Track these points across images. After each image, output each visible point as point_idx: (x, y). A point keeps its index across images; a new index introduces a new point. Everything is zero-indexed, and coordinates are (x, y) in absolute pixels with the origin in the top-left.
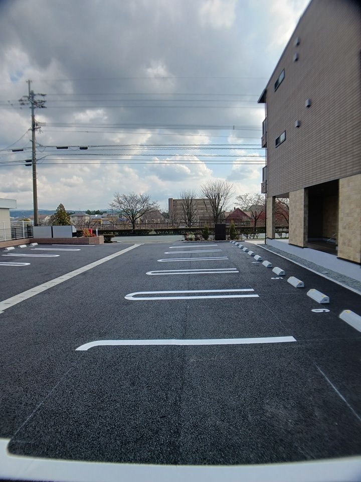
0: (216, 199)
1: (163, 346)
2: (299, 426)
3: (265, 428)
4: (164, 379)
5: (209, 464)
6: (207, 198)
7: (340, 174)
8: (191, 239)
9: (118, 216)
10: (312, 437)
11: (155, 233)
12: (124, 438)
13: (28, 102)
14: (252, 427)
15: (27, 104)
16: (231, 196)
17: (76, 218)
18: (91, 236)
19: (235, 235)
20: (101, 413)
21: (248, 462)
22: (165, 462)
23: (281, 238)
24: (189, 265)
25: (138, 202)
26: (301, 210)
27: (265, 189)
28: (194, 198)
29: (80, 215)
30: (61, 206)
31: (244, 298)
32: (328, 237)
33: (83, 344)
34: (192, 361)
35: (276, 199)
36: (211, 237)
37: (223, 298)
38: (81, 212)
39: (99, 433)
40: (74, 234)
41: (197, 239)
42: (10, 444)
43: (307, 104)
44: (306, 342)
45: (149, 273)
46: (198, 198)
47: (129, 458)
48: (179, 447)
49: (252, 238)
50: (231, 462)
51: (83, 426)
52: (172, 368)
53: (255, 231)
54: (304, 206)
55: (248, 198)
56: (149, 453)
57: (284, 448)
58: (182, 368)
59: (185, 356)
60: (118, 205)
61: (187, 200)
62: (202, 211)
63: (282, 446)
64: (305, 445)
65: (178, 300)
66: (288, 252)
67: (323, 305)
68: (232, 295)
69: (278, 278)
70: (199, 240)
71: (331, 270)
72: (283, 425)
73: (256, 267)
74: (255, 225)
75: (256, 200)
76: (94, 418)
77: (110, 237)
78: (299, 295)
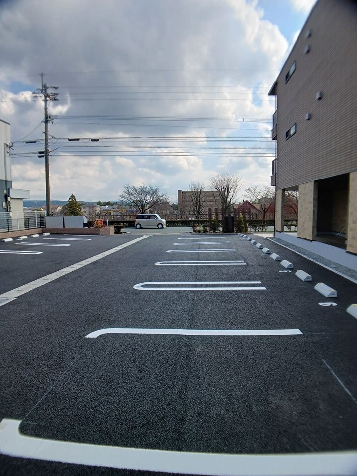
0: (225, 191)
1: (170, 335)
2: (302, 418)
3: (269, 419)
4: (170, 367)
5: (213, 452)
6: (216, 190)
7: (351, 168)
8: (200, 231)
9: (128, 207)
10: (316, 430)
12: (131, 423)
13: (41, 95)
14: (257, 418)
15: (40, 97)
16: (239, 189)
17: (87, 209)
18: (102, 227)
19: (243, 227)
20: (109, 398)
21: (252, 451)
22: (170, 448)
23: (290, 231)
24: (198, 257)
25: (147, 193)
26: (311, 203)
27: (274, 182)
28: (203, 190)
29: (91, 205)
30: (73, 197)
31: (252, 290)
32: (338, 231)
33: (92, 331)
34: (198, 350)
35: (286, 192)
36: (219, 229)
37: (231, 290)
38: (92, 203)
39: (107, 417)
40: (85, 225)
41: (205, 231)
42: (21, 424)
43: (318, 96)
44: (313, 335)
45: (158, 264)
46: (207, 190)
47: (135, 442)
48: (184, 434)
49: (260, 230)
50: (234, 450)
51: (91, 410)
52: (179, 357)
53: (264, 223)
54: (314, 199)
55: (257, 190)
56: (155, 439)
57: (288, 439)
58: (189, 357)
59: (192, 346)
60: (128, 196)
61: (196, 192)
62: (211, 203)
63: (286, 437)
64: (309, 437)
65: (186, 290)
66: (297, 246)
67: (330, 299)
68: (239, 287)
69: (286, 271)
70: (208, 232)
71: (339, 264)
72: (287, 417)
73: (264, 260)
74: (264, 217)
75: (265, 192)
76: (102, 403)
77: (120, 228)
78: (306, 289)
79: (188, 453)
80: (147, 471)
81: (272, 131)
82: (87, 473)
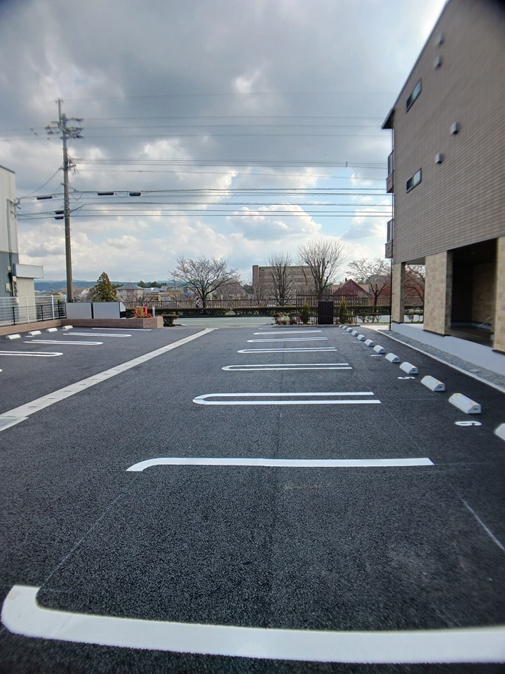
0: (319, 267)
1: (246, 467)
2: (436, 581)
3: (390, 582)
4: (248, 512)
5: (311, 628)
6: (307, 265)
7: (500, 231)
8: (284, 323)
9: (181, 289)
10: (456, 597)
11: (234, 314)
12: (194, 589)
13: (58, 130)
14: (372, 581)
15: (57, 133)
16: (341, 263)
17: (124, 292)
18: (146, 317)
19: (346, 317)
20: (162, 555)
21: (366, 627)
22: (250, 623)
23: (412, 322)
24: (283, 358)
25: (211, 269)
26: (442, 282)
27: (390, 253)
28: (288, 265)
29: (130, 288)
30: (104, 276)
31: (360, 405)
32: (480, 321)
33: (136, 463)
34: (287, 488)
35: (406, 266)
36: (313, 319)
37: (331, 404)
38: (131, 284)
39: (160, 582)
40: (122, 314)
41: (292, 322)
42: (39, 593)
43: (453, 129)
44: (448, 467)
45: (226, 368)
46: (294, 265)
47: (201, 616)
48: (269, 604)
49: (370, 321)
50: (342, 626)
51: (138, 572)
52: (260, 498)
53: (375, 311)
54: (447, 276)
55: (365, 265)
56: (229, 611)
57: (417, 610)
58: (273, 498)
59: (278, 482)
60: (183, 274)
61: (279, 268)
62: (300, 283)
63: (413, 607)
64: (446, 607)
65: (267, 405)
66: (422, 342)
67: (471, 416)
68: (342, 399)
69: (408, 378)
70: (296, 323)
71: (483, 368)
72: (414, 579)
73: (376, 362)
74: (375, 303)
75: (377, 267)
76: (153, 562)
77: (171, 319)
78: (437, 402)
79: (276, 630)
80: (219, 655)
81: (387, 179)
82: (134, 659)
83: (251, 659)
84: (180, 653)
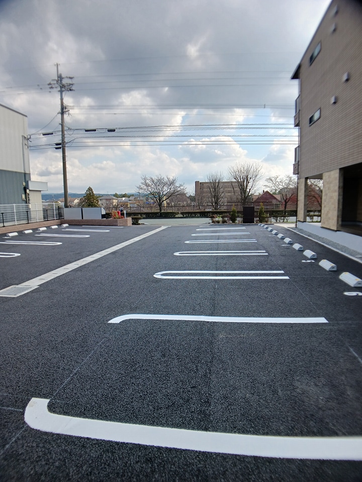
0: (244, 181)
1: (192, 322)
2: (330, 404)
3: (296, 403)
4: (194, 352)
5: (239, 433)
6: (235, 180)
8: (218, 222)
9: (144, 199)
10: (344, 415)
11: (182, 216)
12: (156, 404)
13: (57, 85)
14: (283, 402)
15: (56, 87)
16: (260, 179)
17: (104, 201)
18: (119, 218)
19: (264, 218)
20: (133, 380)
21: (278, 433)
23: (312, 222)
24: (217, 247)
25: (165, 184)
26: (335, 191)
27: (297, 169)
28: (221, 180)
29: (108, 198)
30: (90, 189)
31: (274, 280)
33: (115, 317)
34: (221, 336)
35: (308, 181)
36: (239, 220)
37: (252, 279)
38: (109, 195)
39: (133, 398)
40: (103, 216)
41: (224, 222)
42: (50, 402)
43: (345, 78)
44: (338, 324)
45: (177, 254)
46: (226, 181)
47: (161, 422)
48: (209, 416)
49: (281, 221)
51: (117, 391)
52: (202, 343)
53: (285, 214)
54: (339, 187)
55: (278, 180)
56: (181, 419)
57: (315, 423)
58: (211, 343)
59: (214, 332)
60: (145, 187)
61: (214, 183)
62: (230, 194)
63: (312, 421)
64: (337, 421)
65: (207, 279)
66: (320, 236)
67: (356, 289)
68: (261, 276)
69: (310, 261)
70: (227, 222)
72: (314, 402)
73: (286, 250)
74: (285, 208)
75: (287, 182)
76: (127, 385)
77: (137, 219)
78: (331, 278)
79: (215, 433)
80: (174, 448)
81: (295, 117)
82: (115, 448)
83: (197, 451)
84: (147, 446)
